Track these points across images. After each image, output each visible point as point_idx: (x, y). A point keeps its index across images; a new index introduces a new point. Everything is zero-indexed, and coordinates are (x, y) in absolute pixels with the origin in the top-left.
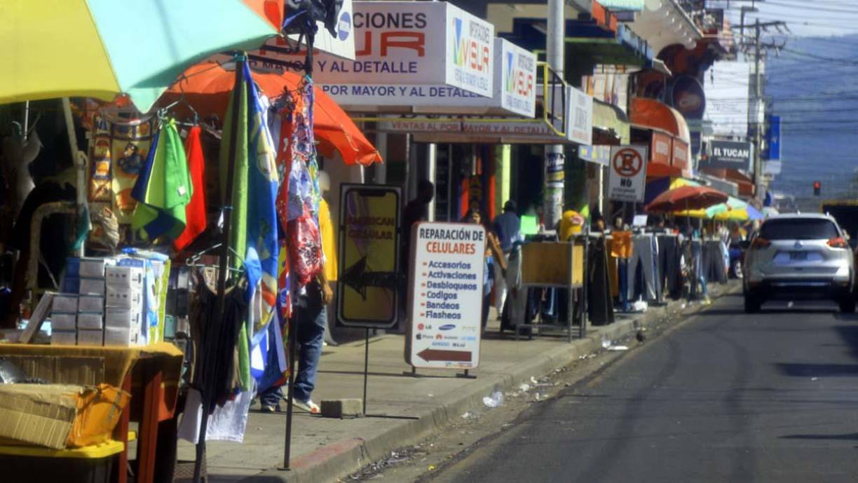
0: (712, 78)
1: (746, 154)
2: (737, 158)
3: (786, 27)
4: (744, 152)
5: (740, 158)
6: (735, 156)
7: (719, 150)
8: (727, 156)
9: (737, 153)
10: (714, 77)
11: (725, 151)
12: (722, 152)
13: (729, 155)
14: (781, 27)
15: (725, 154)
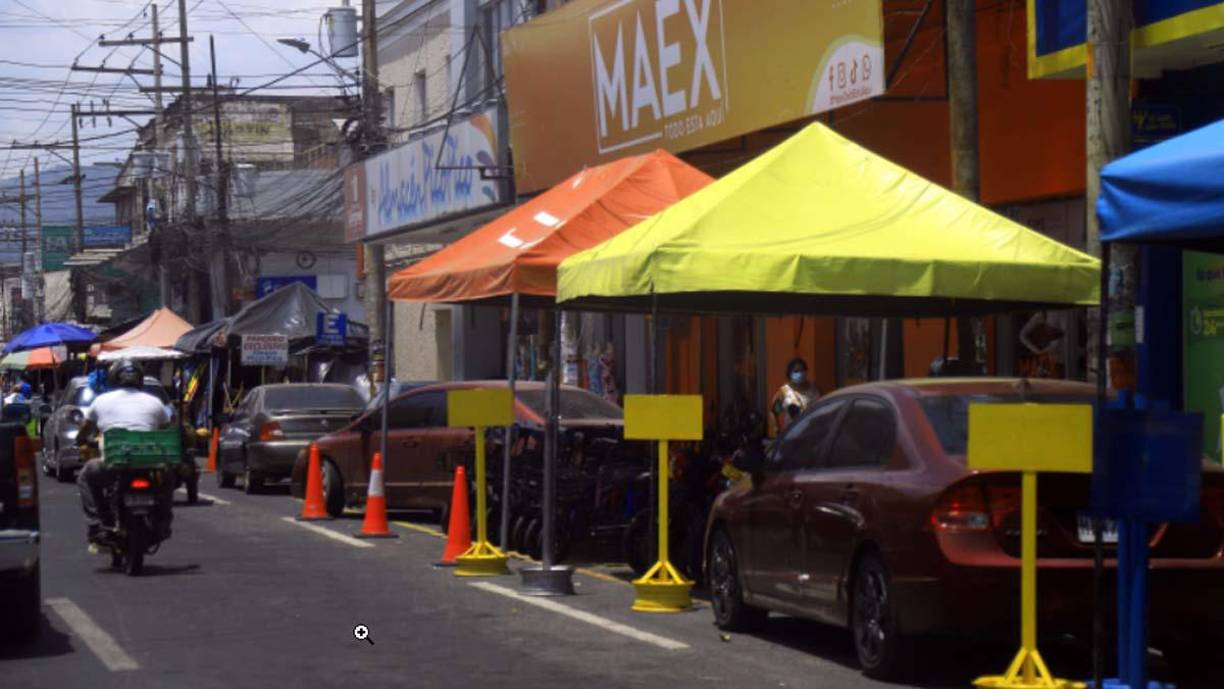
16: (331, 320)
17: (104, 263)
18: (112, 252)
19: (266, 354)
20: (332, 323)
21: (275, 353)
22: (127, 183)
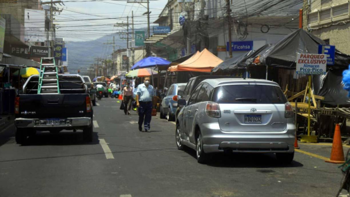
0: (28, 17)
1: (47, 52)
2: (43, 53)
3: (63, 3)
4: (46, 51)
5: (44, 53)
6: (42, 52)
7: (35, 50)
8: (39, 53)
9: (43, 51)
10: (29, 16)
11: (38, 50)
12: (37, 51)
13: (40, 52)
14: (61, 3)
15: (38, 52)
16: (326, 49)
17: (158, 42)
18: (161, 37)
19: (312, 66)
20: (327, 51)
21: (318, 66)
22: (164, 15)
